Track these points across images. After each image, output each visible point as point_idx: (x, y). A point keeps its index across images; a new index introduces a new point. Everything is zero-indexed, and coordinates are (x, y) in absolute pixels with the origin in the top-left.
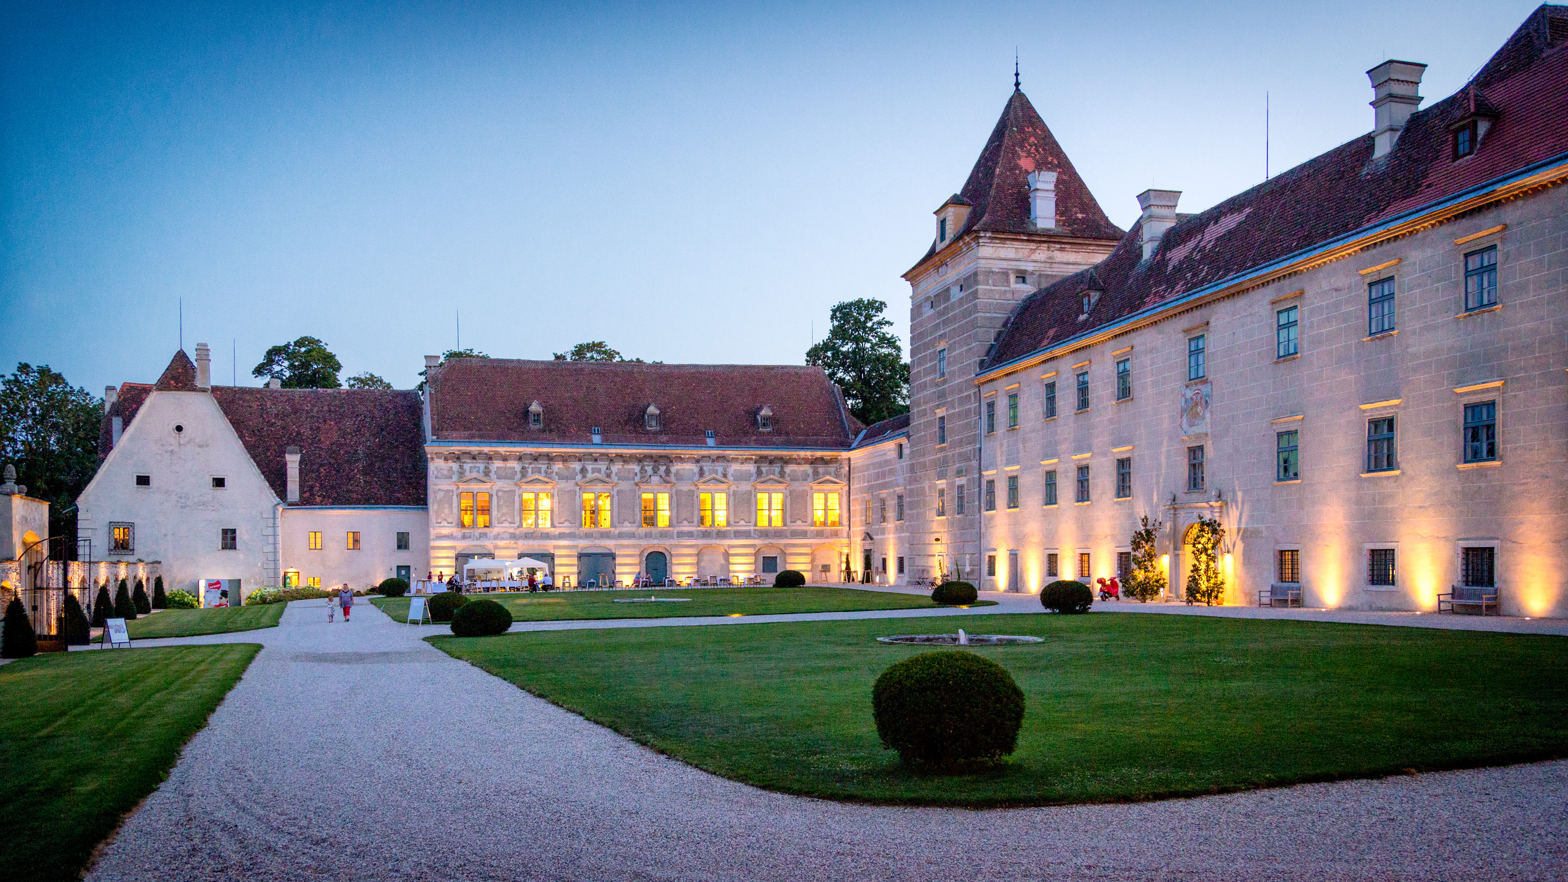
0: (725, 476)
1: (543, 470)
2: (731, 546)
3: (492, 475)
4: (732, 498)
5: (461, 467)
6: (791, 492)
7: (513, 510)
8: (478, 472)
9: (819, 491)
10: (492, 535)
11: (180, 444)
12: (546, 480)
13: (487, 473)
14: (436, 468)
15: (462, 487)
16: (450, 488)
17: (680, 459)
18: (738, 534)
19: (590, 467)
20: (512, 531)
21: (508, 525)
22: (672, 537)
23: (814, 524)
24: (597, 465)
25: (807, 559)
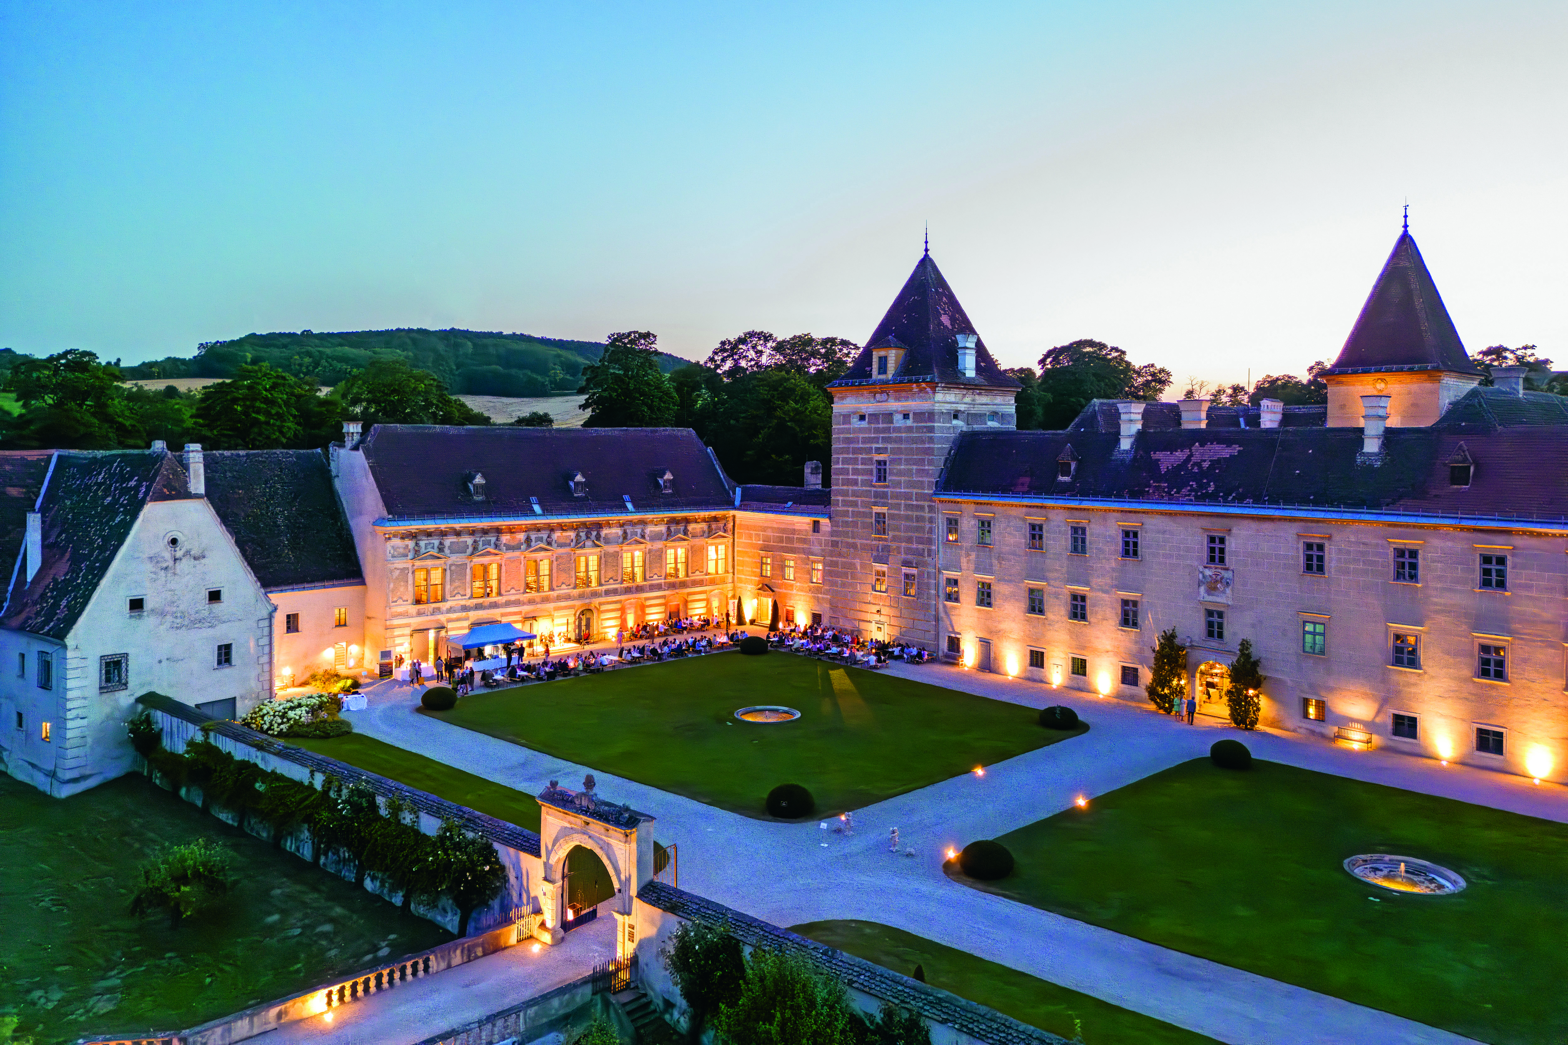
0: (643, 537)
1: (492, 542)
2: (647, 599)
3: (447, 551)
4: (648, 556)
5: (417, 544)
6: (692, 547)
7: (465, 583)
8: (433, 548)
9: (712, 544)
10: (445, 609)
11: (175, 560)
12: (496, 551)
13: (441, 550)
14: (393, 547)
15: (418, 563)
16: (405, 565)
17: (609, 525)
18: (652, 588)
19: (533, 536)
20: (463, 603)
21: (460, 597)
22: (600, 596)
23: (707, 574)
24: (540, 535)
25: (703, 604)
